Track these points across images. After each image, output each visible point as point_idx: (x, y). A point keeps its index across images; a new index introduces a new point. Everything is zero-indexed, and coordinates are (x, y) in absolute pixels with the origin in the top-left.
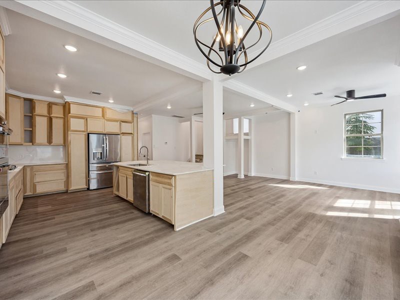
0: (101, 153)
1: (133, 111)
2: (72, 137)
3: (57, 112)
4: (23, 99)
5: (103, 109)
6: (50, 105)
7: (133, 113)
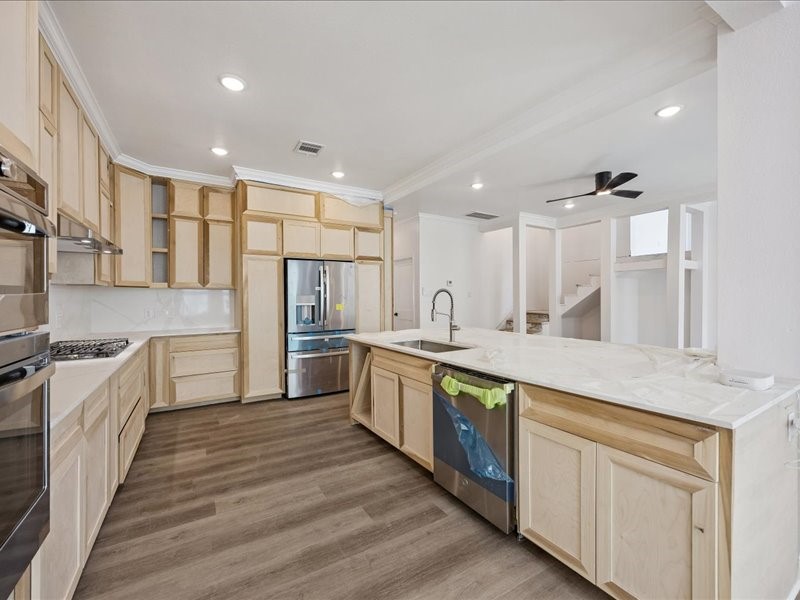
0: (313, 307)
1: (382, 202)
2: (250, 266)
3: (219, 208)
4: (149, 180)
5: (318, 197)
6: (204, 192)
7: (383, 208)
